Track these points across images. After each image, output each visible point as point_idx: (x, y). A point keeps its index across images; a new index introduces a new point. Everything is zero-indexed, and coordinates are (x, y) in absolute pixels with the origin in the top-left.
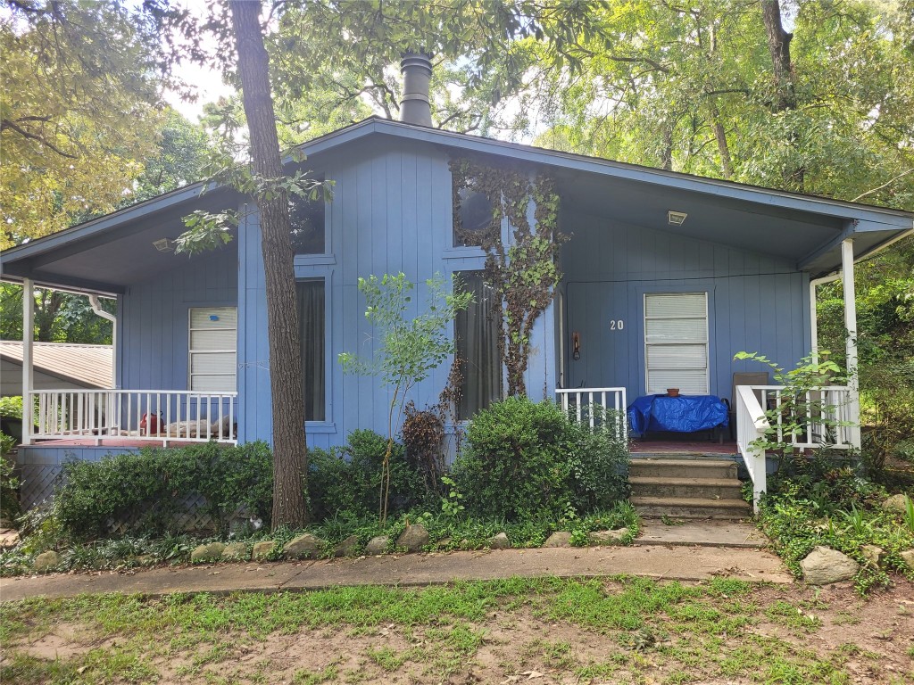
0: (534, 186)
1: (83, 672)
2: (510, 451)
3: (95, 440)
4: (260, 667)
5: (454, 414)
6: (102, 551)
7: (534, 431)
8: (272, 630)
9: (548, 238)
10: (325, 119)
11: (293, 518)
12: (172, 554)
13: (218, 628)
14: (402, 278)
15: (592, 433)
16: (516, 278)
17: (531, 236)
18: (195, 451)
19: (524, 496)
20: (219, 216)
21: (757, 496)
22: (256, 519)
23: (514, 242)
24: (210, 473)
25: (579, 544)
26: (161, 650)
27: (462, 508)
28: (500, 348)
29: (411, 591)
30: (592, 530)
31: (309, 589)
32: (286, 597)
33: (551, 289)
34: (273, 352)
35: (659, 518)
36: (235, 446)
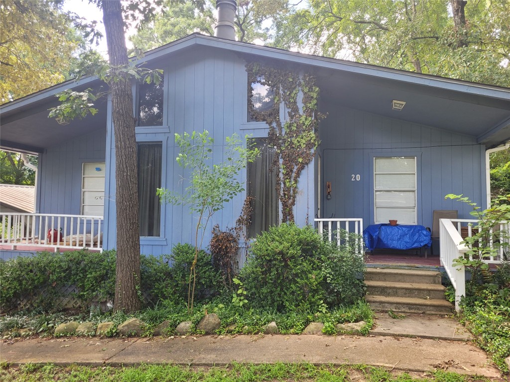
0: (302, 81)
2: (280, 262)
3: (11, 246)
5: (245, 234)
7: (299, 248)
9: (311, 116)
11: (128, 306)
12: (42, 329)
14: (206, 135)
15: (339, 250)
16: (289, 143)
17: (300, 115)
19: (291, 294)
20: (82, 94)
21: (458, 299)
23: (288, 119)
24: (77, 271)
25: (329, 333)
27: (246, 301)
28: (277, 190)
30: (339, 322)
31: (126, 365)
33: (312, 151)
34: (118, 189)
35: (386, 312)
36: (101, 252)
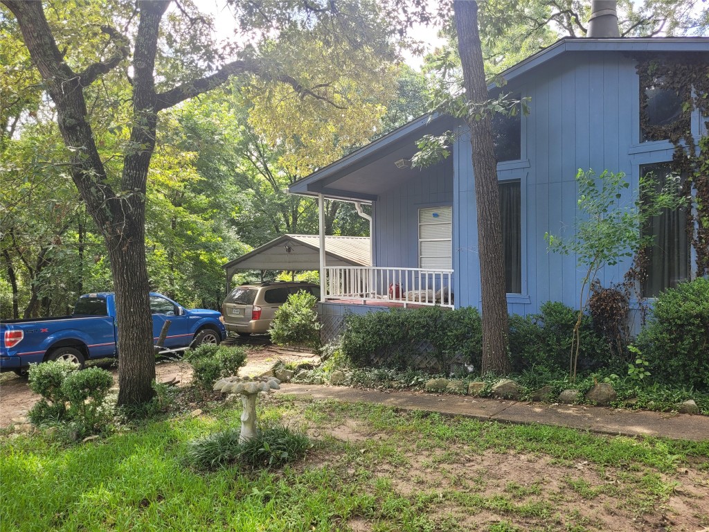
1: (364, 452)
2: (699, 327)
3: (360, 301)
4: (480, 474)
5: (639, 292)
6: (369, 375)
8: (487, 448)
10: (517, 49)
11: (498, 367)
12: (413, 382)
13: (447, 439)
16: (707, 166)
18: (426, 312)
20: (441, 138)
22: (469, 365)
23: (705, 132)
24: (436, 328)
26: (411, 448)
27: (648, 374)
28: (688, 232)
29: (604, 437)
31: (513, 422)
32: (496, 425)
34: (481, 239)
36: (453, 309)
